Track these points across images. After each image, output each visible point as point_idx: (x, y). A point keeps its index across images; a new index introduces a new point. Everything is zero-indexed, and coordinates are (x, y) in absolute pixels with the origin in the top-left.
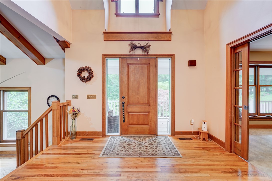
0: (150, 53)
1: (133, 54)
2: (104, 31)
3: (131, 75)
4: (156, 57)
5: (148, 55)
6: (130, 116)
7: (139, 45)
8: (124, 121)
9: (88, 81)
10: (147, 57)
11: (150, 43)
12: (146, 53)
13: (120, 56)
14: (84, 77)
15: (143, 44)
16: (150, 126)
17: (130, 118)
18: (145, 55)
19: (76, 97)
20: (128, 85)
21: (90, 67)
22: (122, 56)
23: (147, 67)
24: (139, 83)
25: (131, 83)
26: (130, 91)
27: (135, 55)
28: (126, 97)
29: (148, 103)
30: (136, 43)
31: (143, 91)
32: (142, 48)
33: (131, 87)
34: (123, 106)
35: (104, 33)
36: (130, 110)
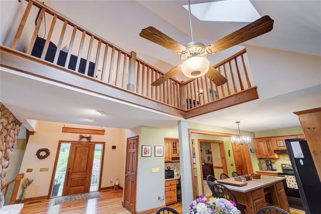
0: (91, 141)
1: (81, 141)
2: (64, 127)
3: (77, 154)
4: (95, 143)
5: (90, 142)
6: (72, 181)
7: (85, 136)
8: (67, 185)
9: (45, 158)
10: (89, 143)
11: (92, 135)
12: (89, 141)
13: (72, 142)
14: (42, 155)
15: (88, 135)
16: (85, 187)
17: (72, 182)
18: (88, 142)
19: (29, 170)
20: (74, 160)
21: (48, 149)
22: (73, 142)
23: (88, 149)
24: (82, 159)
25: (76, 159)
26: (75, 164)
27: (82, 142)
28: (72, 168)
29: (86, 171)
30: (84, 135)
31: (84, 164)
32: (87, 138)
33: (76, 161)
34: (69, 174)
35: (63, 128)
36: (73, 177)
